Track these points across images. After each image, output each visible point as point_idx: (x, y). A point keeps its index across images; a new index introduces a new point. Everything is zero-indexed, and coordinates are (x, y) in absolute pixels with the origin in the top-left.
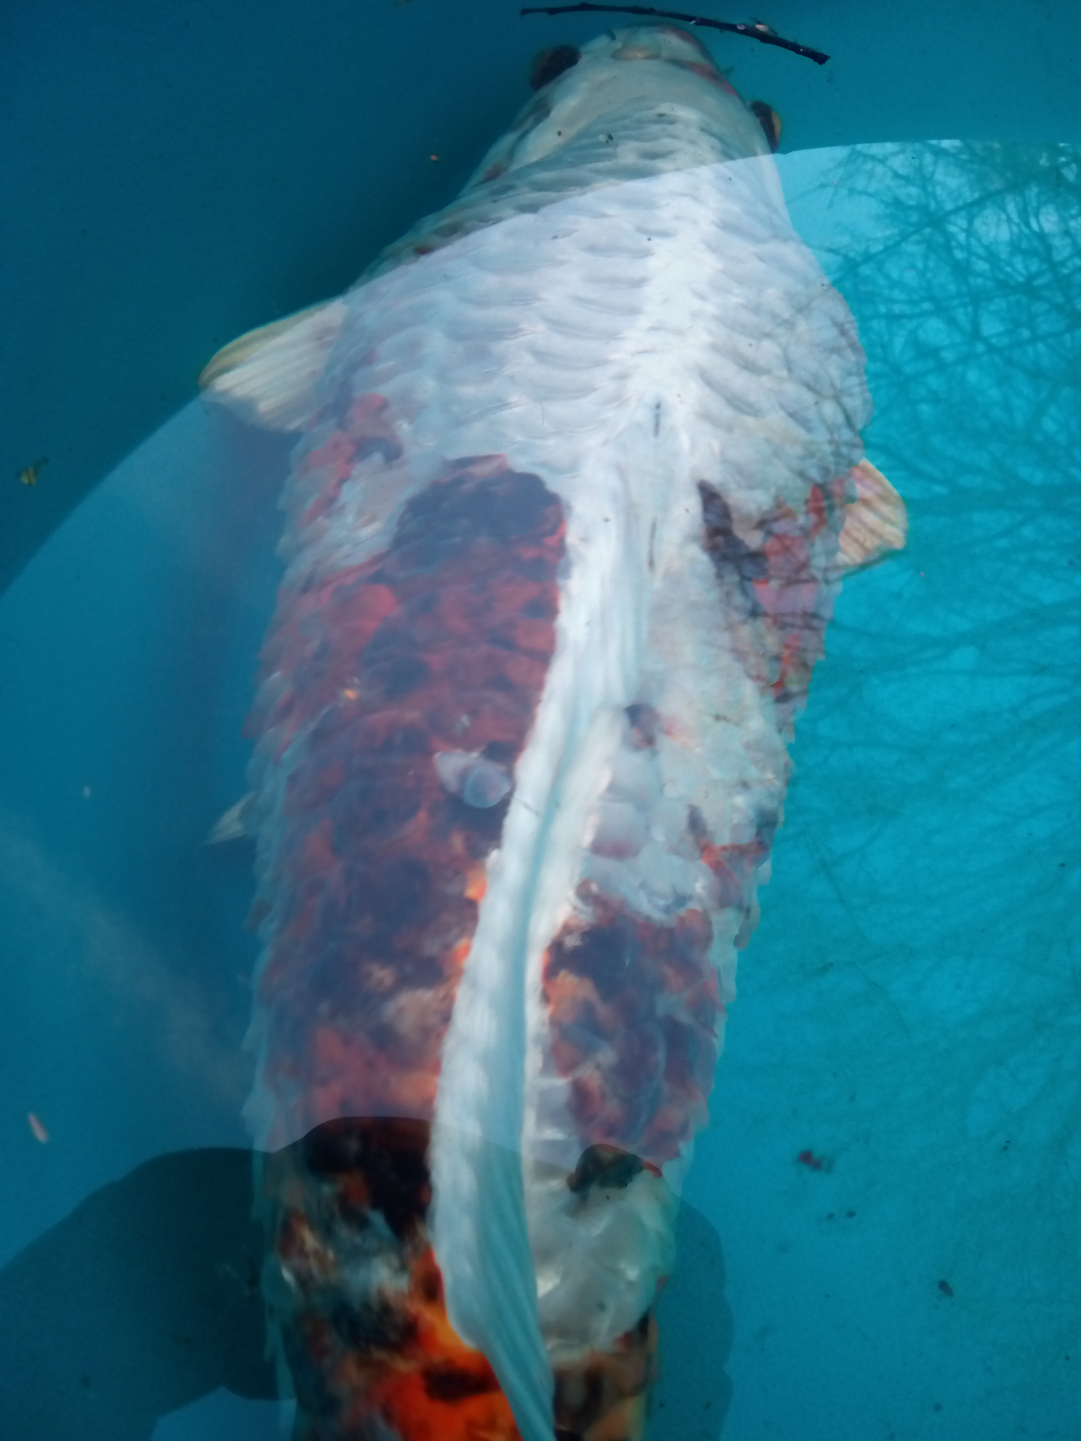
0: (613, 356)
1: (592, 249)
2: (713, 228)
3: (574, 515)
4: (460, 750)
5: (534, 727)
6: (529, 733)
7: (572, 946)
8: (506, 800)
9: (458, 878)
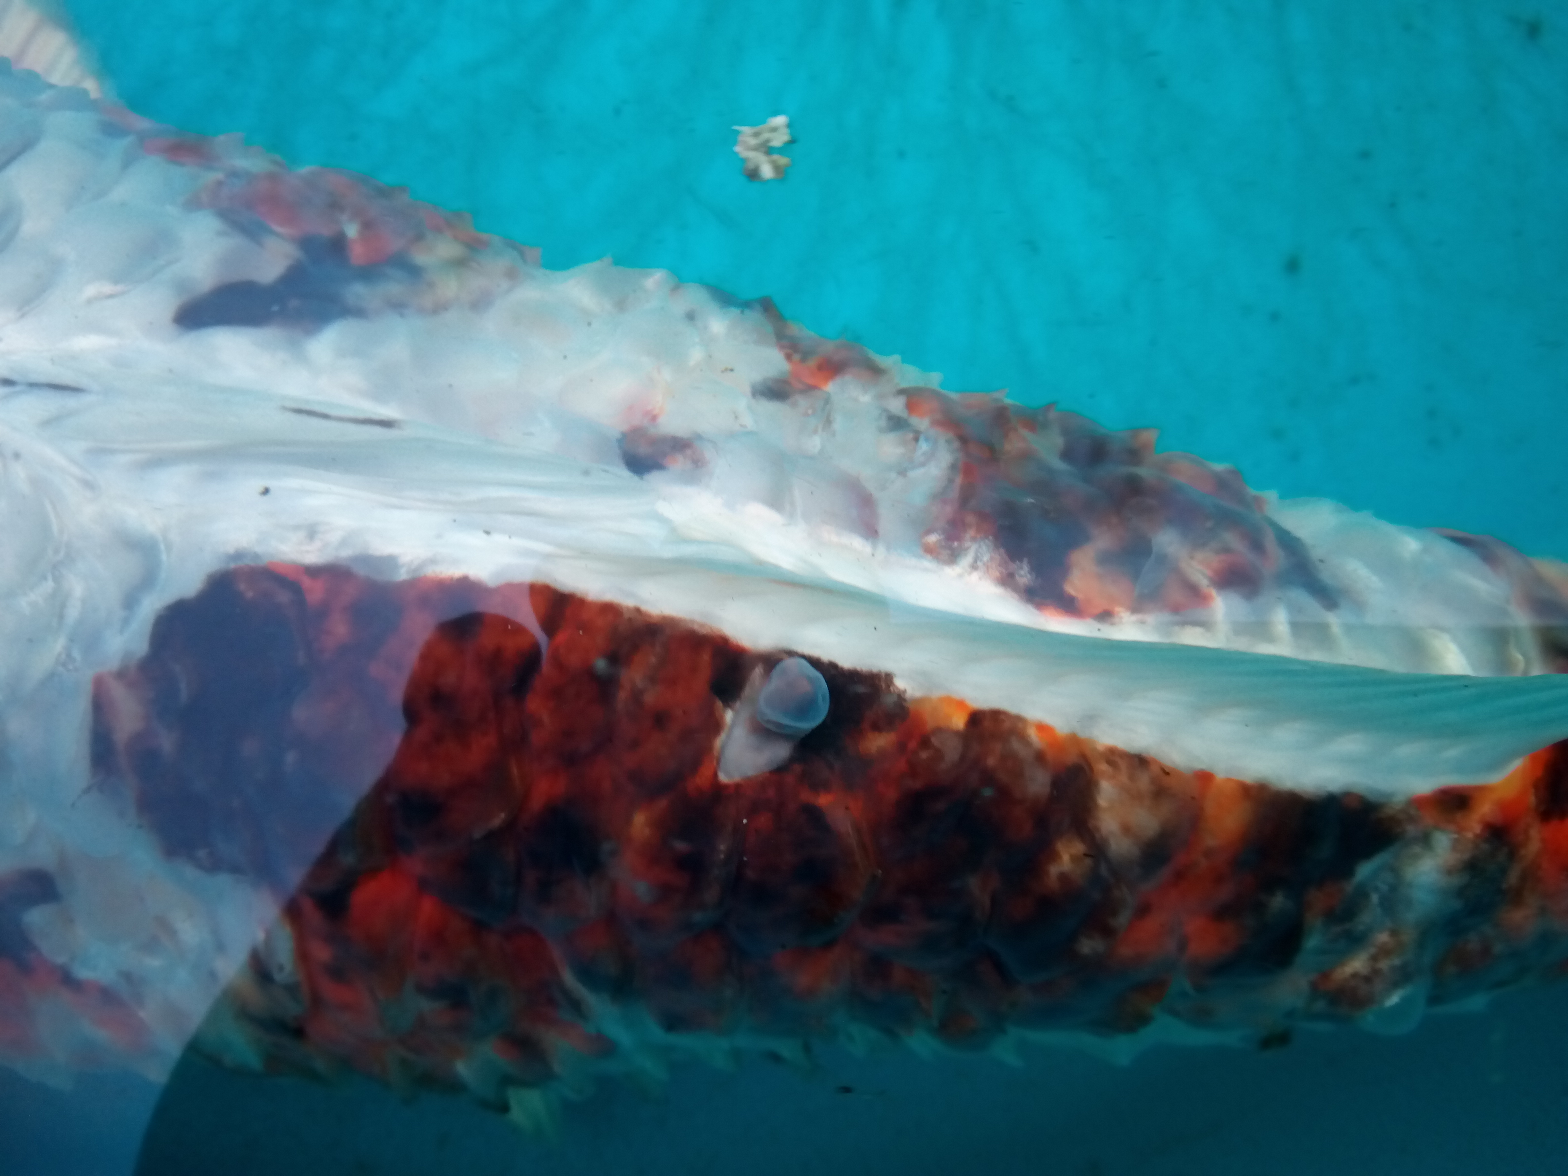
3: (259, 549)
4: (719, 742)
5: (685, 621)
6: (696, 627)
7: (1030, 573)
8: (815, 663)
9: (934, 741)
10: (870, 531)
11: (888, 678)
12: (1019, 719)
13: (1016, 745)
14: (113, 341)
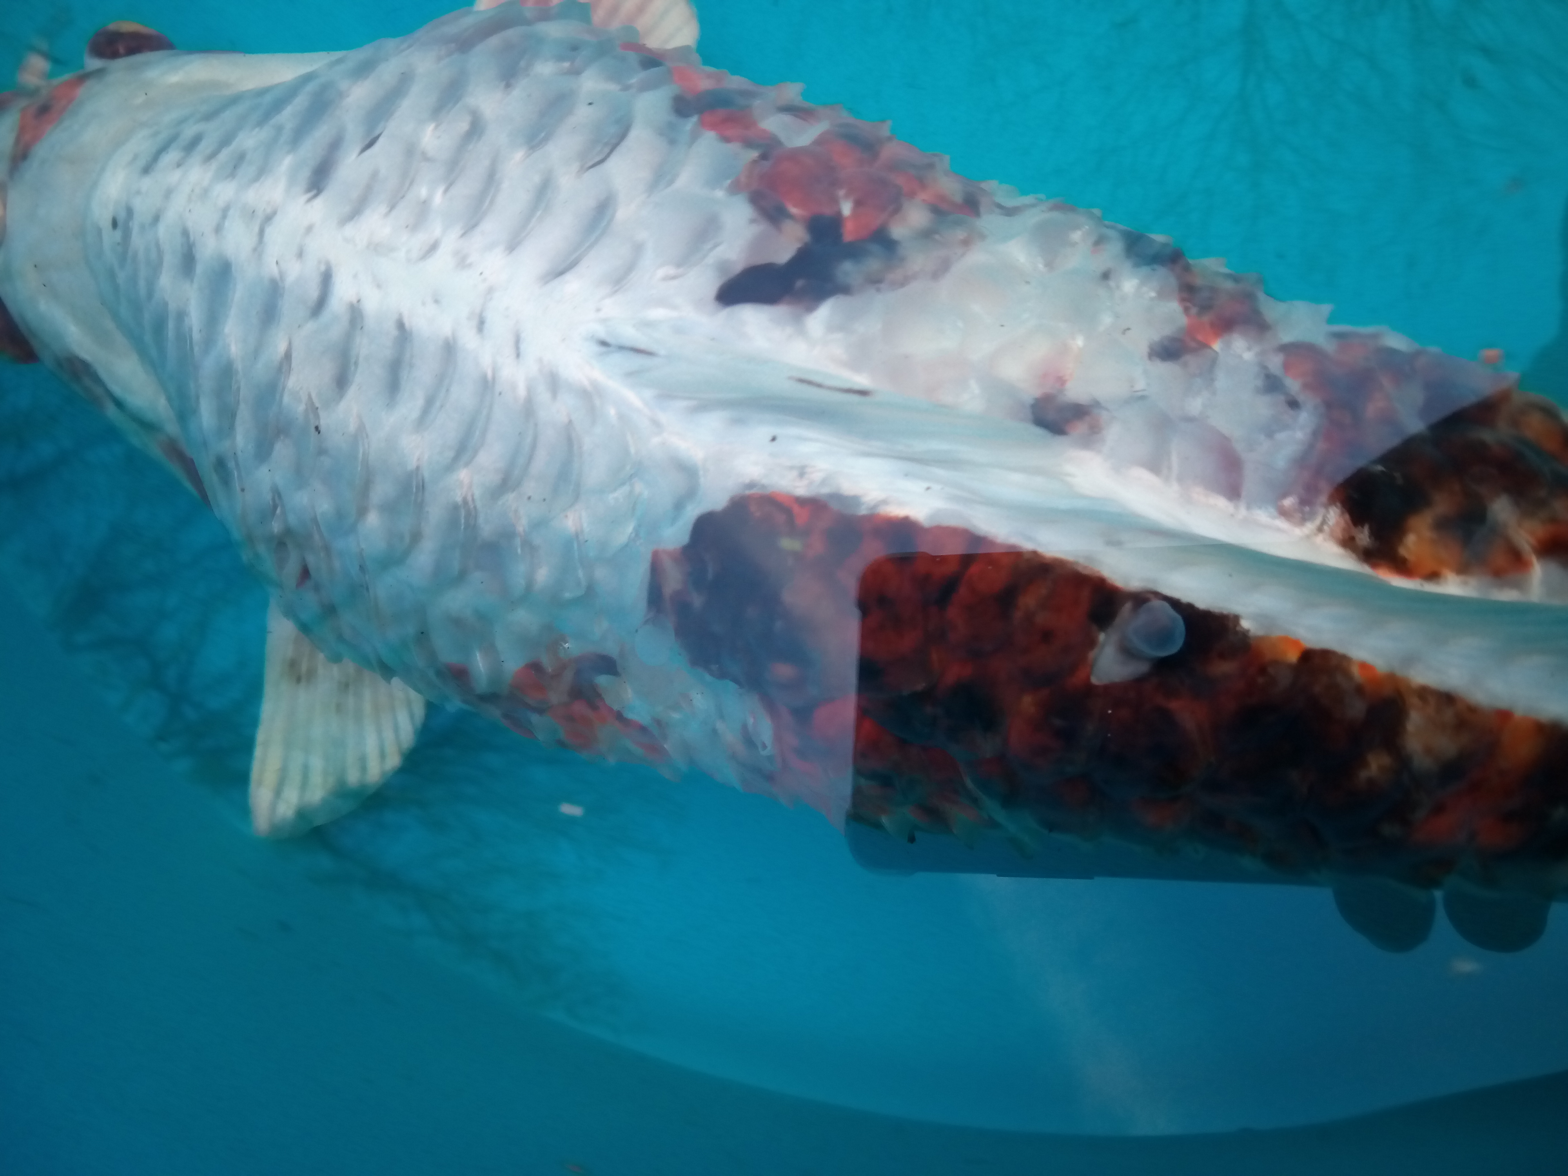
0: (522, 392)
1: (342, 382)
2: (319, 202)
3: (765, 481)
4: (1092, 655)
5: (1071, 563)
6: (1080, 569)
7: (1370, 537)
8: (1175, 604)
9: (1271, 670)
10: (1233, 492)
11: (1236, 618)
12: (1344, 659)
13: (1340, 679)
14: (673, 314)
